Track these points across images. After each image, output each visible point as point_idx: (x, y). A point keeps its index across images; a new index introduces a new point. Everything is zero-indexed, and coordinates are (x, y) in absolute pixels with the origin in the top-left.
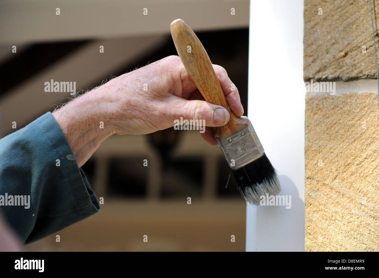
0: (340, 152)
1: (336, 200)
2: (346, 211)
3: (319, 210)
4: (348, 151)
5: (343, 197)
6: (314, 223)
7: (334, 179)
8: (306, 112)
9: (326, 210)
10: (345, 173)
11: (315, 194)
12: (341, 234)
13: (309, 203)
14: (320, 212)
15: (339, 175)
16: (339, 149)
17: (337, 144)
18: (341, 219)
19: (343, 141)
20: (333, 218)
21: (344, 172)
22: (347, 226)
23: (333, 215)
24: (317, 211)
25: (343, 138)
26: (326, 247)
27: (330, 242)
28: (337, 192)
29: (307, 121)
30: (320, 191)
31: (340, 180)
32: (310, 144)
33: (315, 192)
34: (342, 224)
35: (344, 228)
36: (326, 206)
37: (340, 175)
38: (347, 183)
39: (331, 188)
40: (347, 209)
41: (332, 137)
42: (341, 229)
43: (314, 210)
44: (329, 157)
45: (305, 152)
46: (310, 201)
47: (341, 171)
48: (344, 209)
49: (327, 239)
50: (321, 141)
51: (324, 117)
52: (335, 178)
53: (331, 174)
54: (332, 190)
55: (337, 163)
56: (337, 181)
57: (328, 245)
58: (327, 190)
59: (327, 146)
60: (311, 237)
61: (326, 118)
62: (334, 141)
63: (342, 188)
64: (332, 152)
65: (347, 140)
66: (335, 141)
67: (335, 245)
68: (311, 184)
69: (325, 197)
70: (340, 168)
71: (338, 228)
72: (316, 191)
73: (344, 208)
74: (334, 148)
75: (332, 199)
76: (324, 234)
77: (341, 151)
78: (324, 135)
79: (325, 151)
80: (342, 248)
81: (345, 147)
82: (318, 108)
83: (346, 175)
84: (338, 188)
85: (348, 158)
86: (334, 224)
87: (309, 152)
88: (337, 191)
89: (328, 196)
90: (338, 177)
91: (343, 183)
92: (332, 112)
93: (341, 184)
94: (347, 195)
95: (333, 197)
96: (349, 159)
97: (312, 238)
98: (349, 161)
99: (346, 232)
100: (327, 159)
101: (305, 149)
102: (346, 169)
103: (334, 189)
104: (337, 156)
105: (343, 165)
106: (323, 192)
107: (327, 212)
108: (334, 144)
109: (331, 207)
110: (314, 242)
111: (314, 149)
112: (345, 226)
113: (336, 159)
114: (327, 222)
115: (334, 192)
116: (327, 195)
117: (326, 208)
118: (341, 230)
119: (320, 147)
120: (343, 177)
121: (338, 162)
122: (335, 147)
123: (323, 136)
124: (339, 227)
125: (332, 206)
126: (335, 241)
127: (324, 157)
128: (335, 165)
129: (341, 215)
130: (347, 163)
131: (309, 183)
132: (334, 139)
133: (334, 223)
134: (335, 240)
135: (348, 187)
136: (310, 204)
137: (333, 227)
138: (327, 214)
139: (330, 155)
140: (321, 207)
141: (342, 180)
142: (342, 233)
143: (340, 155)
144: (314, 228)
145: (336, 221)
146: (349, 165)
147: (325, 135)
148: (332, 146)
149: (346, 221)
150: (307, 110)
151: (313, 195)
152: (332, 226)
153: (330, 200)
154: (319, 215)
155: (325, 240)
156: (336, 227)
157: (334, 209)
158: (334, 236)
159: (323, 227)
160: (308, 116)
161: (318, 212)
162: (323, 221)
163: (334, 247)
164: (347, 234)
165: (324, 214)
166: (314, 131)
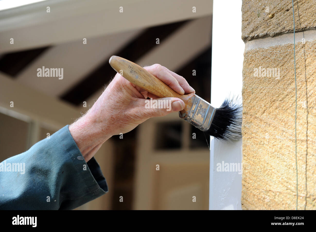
0: (268, 92)
1: (264, 129)
2: (272, 137)
3: (252, 137)
4: (274, 90)
5: (269, 127)
6: (248, 147)
7: (263, 113)
8: (243, 64)
9: (257, 137)
10: (271, 108)
11: (248, 125)
12: (268, 155)
13: (245, 132)
14: (252, 138)
15: (267, 109)
16: (267, 89)
17: (266, 86)
18: (267, 144)
19: (270, 83)
20: (262, 143)
21: (271, 107)
22: (272, 149)
23: (262, 141)
24: (250, 138)
25: (270, 81)
26: (256, 165)
27: (259, 161)
28: (265, 123)
29: (244, 70)
30: (253, 123)
31: (267, 113)
32: (246, 88)
33: (249, 124)
34: (268, 147)
35: (270, 150)
36: (257, 134)
37: (268, 110)
38: (272, 115)
39: (260, 120)
40: (272, 135)
41: (262, 81)
42: (267, 151)
43: (248, 138)
44: (260, 96)
45: (242, 94)
46: (245, 131)
47: (268, 107)
48: (270, 136)
49: (258, 159)
50: (253, 84)
51: (256, 66)
52: (264, 112)
53: (261, 110)
54: (261, 121)
55: (265, 101)
56: (265, 114)
57: (258, 164)
58: (258, 122)
59: (258, 88)
60: (246, 158)
61: (258, 67)
62: (263, 84)
63: (269, 119)
64: (261, 93)
65: (273, 82)
66: (264, 84)
67: (263, 164)
68: (246, 118)
69: (256, 127)
70: (267, 104)
71: (265, 150)
72: (250, 123)
73: (270, 135)
74: (263, 89)
75: (261, 128)
76: (255, 155)
77: (268, 91)
78: (256, 80)
79: (256, 92)
80: (268, 166)
81: (271, 88)
82: (252, 59)
83: (272, 109)
84: (266, 120)
85: (273, 96)
86: (263, 147)
87: (245, 94)
88: (265, 122)
89: (258, 126)
90: (266, 111)
91: (270, 116)
92: (262, 61)
93: (268, 116)
94: (272, 125)
95: (262, 127)
96: (274, 96)
97: (246, 159)
98: (274, 99)
99: (271, 153)
100: (258, 98)
101: (242, 92)
102: (272, 105)
103: (263, 120)
104: (265, 95)
105: (269, 101)
106: (255, 123)
107: (257, 138)
108: (263, 86)
109: (260, 135)
110: (248, 161)
111: (249, 91)
112: (270, 148)
113: (265, 98)
114: (258, 146)
115: (263, 123)
116: (258, 125)
117: (257, 136)
118: (268, 152)
119: (253, 89)
120: (269, 111)
121: (266, 100)
122: (264, 88)
123: (255, 81)
124: (266, 149)
125: (261, 134)
126: (264, 160)
127: (255, 97)
128: (264, 102)
129: (268, 141)
130: (273, 99)
131: (245, 117)
132: (263, 82)
133: (262, 147)
134: (263, 160)
135: (273, 119)
136: (245, 133)
137: (262, 150)
138: (257, 140)
139: (260, 94)
140: (253, 135)
141: (269, 114)
142: (268, 154)
143: (268, 94)
144: (248, 151)
145: (264, 145)
146: (274, 102)
147: (257, 80)
148: (261, 87)
149: (272, 144)
150: (244, 62)
151: (247, 126)
152: (261, 149)
153: (260, 129)
154: (252, 141)
155: (256, 160)
156: (264, 150)
157: (262, 136)
158: (262, 156)
159: (255, 150)
160: (244, 67)
161: (251, 139)
162: (254, 146)
163: (262, 165)
164: (272, 154)
165: (256, 140)
166: (248, 78)
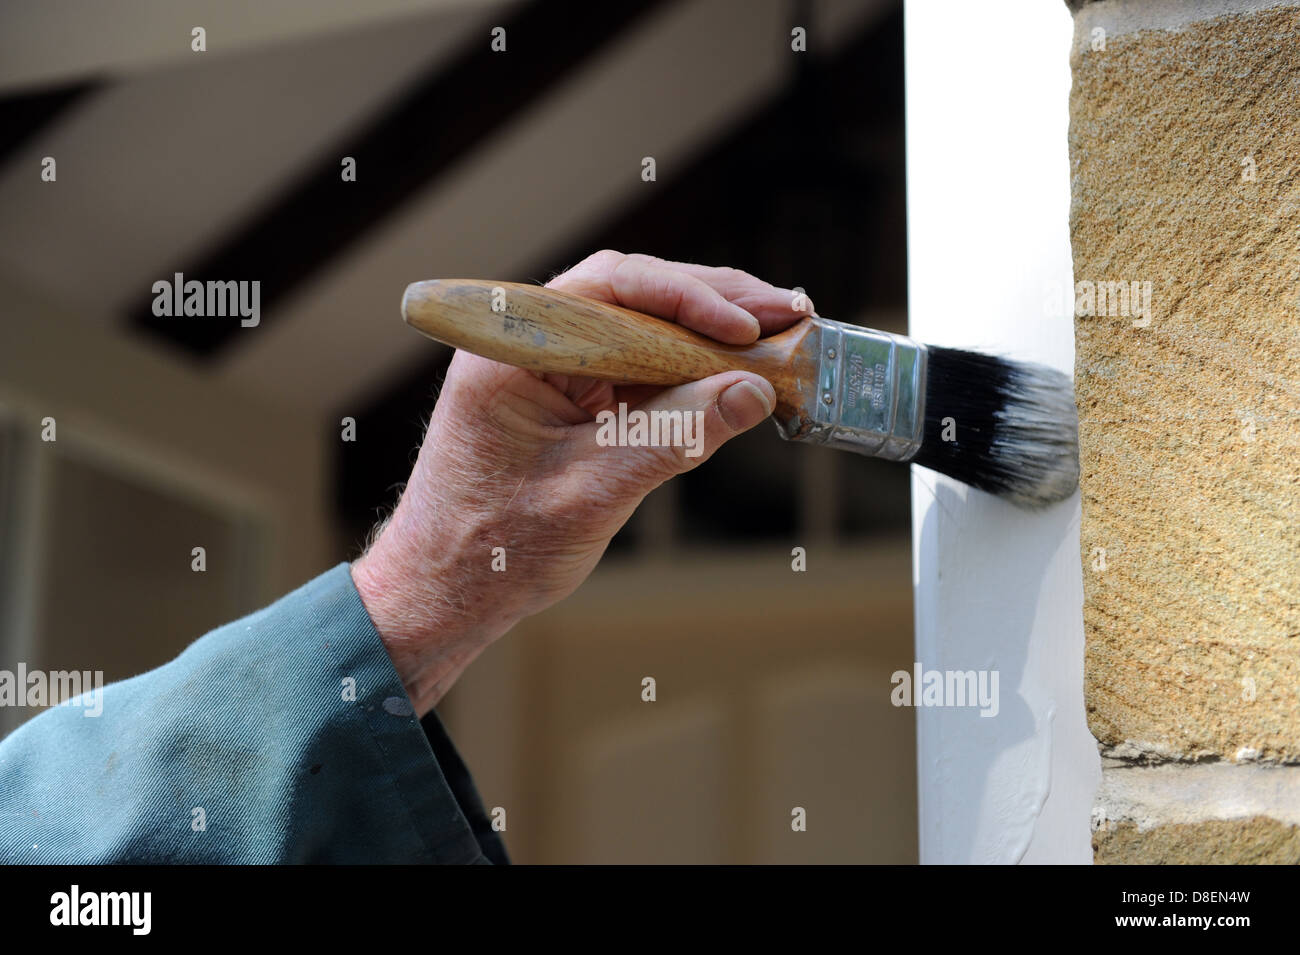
0: (1189, 221)
1: (1178, 381)
2: (1214, 412)
3: (1124, 420)
4: (1215, 213)
5: (1202, 370)
6: (1107, 463)
7: (1171, 313)
8: (1072, 102)
9: (1147, 416)
10: (1207, 288)
11: (1106, 368)
12: (1200, 490)
13: (1090, 399)
14: (1126, 424)
15: (1188, 296)
16: (1185, 209)
17: (1179, 194)
18: (1196, 443)
19: (1198, 183)
20: (1172, 441)
21: (1204, 285)
22: (1219, 464)
23: (1170, 431)
24: (1114, 423)
25: (1197, 170)
26: (1148, 538)
27: (1161, 521)
28: (1182, 353)
29: (1076, 131)
30: (1125, 356)
31: (1190, 312)
32: (1087, 206)
33: (1107, 362)
34: (1201, 459)
35: (1209, 471)
36: (1146, 404)
37: (1192, 296)
38: (1213, 319)
39: (1160, 343)
40: (1215, 406)
41: (1160, 173)
42: (1196, 475)
43: (1107, 421)
44: (1153, 241)
45: (1072, 235)
46: (1091, 393)
47: (1193, 284)
48: (1207, 409)
49: (1153, 511)
50: (1123, 190)
51: (1133, 109)
52: (1174, 309)
53: (1161, 297)
54: (1164, 348)
55: (1178, 259)
56: (1180, 316)
57: (1155, 532)
58: (1149, 351)
59: (1143, 204)
60: (1098, 510)
61: (1138, 112)
62: (1165, 185)
63: (1197, 339)
64: (1160, 224)
65: (1210, 177)
66: (1172, 185)
67: (1179, 531)
68: (1092, 336)
69: (1142, 374)
70: (1188, 271)
71: (1187, 471)
72: (1112, 358)
73: (1206, 404)
74: (1167, 209)
75: (1166, 379)
76: (1142, 495)
77: (1191, 217)
78: (1132, 170)
79: (1136, 221)
80: (1202, 538)
81: (1204, 201)
82: (1111, 81)
83: (1212, 291)
84: (1185, 341)
85: (1216, 236)
86: (1175, 461)
87: (1083, 231)
88: (1181, 349)
89: (1151, 370)
90: (1183, 304)
91: (1202, 322)
92: (1158, 87)
93: (1195, 325)
94: (1215, 360)
95: (1166, 372)
96: (1218, 238)
97: (1103, 514)
98: (1219, 248)
99: (1214, 483)
100: (1145, 249)
101: (1071, 224)
102: (1210, 274)
103: (1172, 345)
104: (1177, 233)
105: (1199, 260)
106: (1135, 357)
107: (1148, 422)
108: (1168, 196)
109: (1161, 406)
110: (1108, 525)
111: (1101, 218)
112: (1210, 464)
113: (1176, 245)
114: (1151, 457)
115: (1171, 355)
116: (1149, 366)
117: (1146, 412)
118: (1199, 478)
119: (1119, 210)
120: (1200, 303)
121: (1183, 256)
122: (1171, 206)
123: (1128, 175)
124: (1191, 469)
125: (1164, 402)
126: (1181, 515)
127: (1133, 244)
128: (1173, 266)
129: (1197, 430)
130: (1213, 252)
131: (1088, 334)
132: (1165, 178)
133: (1172, 458)
134: (1177, 514)
135: (1217, 334)
136: (1091, 402)
137: (1172, 472)
138: (1148, 431)
139: (1155, 231)
140: (1127, 407)
141: (1199, 314)
142: (1201, 487)
143: (1190, 230)
144: (1108, 480)
145: (1182, 451)
146: (1218, 261)
147: (1138, 169)
148: (1159, 202)
149: (1215, 446)
150: (1075, 94)
151: (1101, 372)
152: (1166, 470)
153: (1158, 381)
154: (1123, 436)
155: (1145, 515)
156: (1182, 470)
157: (1172, 413)
158: (1173, 499)
159: (1139, 473)
160: (1078, 113)
161: (1120, 426)
162: (1137, 455)
163: (1176, 537)
164: (1219, 489)
165: (1141, 429)
166: (1099, 161)
